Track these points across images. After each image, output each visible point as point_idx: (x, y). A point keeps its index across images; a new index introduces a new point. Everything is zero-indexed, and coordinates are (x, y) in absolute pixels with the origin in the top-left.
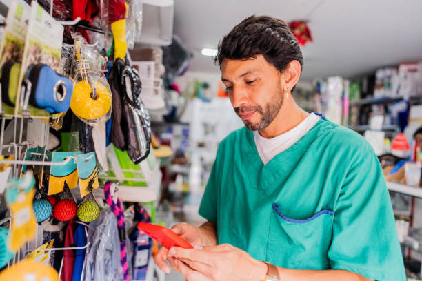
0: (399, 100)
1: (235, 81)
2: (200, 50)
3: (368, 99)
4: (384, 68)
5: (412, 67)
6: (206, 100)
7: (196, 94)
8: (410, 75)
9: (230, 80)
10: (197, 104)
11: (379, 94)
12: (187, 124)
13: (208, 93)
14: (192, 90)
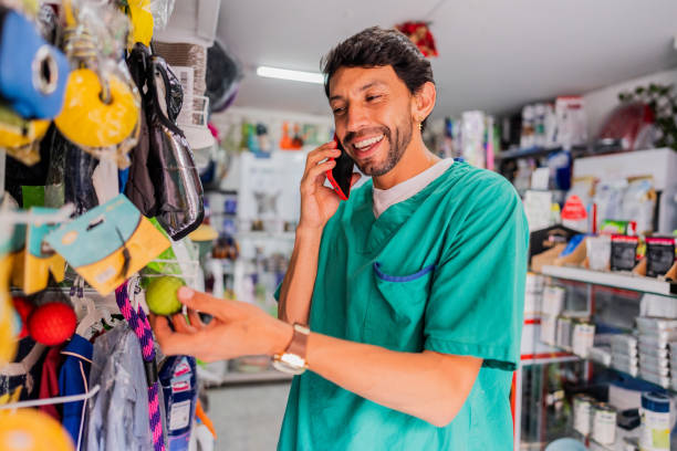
0: (557, 151)
1: (352, 96)
2: (254, 68)
3: (513, 151)
4: (533, 103)
5: (574, 101)
6: (263, 154)
7: (245, 144)
8: (570, 113)
9: (345, 95)
10: (247, 159)
11: (527, 142)
12: (234, 193)
13: (264, 143)
14: (237, 138)
